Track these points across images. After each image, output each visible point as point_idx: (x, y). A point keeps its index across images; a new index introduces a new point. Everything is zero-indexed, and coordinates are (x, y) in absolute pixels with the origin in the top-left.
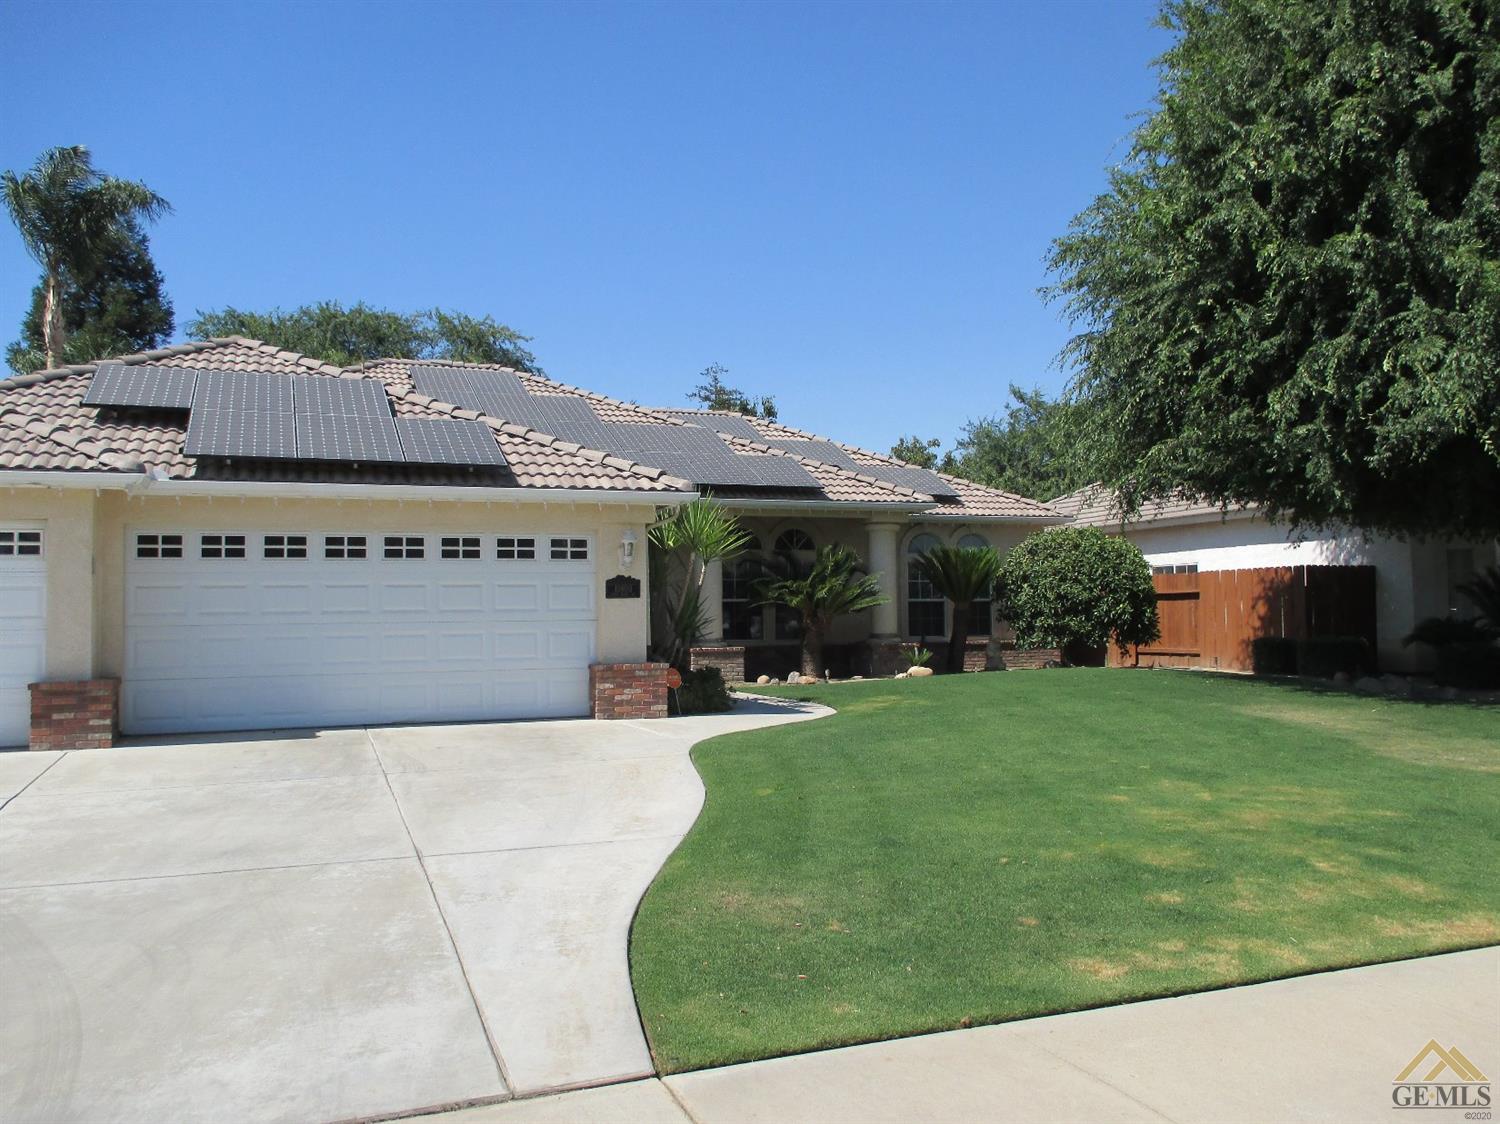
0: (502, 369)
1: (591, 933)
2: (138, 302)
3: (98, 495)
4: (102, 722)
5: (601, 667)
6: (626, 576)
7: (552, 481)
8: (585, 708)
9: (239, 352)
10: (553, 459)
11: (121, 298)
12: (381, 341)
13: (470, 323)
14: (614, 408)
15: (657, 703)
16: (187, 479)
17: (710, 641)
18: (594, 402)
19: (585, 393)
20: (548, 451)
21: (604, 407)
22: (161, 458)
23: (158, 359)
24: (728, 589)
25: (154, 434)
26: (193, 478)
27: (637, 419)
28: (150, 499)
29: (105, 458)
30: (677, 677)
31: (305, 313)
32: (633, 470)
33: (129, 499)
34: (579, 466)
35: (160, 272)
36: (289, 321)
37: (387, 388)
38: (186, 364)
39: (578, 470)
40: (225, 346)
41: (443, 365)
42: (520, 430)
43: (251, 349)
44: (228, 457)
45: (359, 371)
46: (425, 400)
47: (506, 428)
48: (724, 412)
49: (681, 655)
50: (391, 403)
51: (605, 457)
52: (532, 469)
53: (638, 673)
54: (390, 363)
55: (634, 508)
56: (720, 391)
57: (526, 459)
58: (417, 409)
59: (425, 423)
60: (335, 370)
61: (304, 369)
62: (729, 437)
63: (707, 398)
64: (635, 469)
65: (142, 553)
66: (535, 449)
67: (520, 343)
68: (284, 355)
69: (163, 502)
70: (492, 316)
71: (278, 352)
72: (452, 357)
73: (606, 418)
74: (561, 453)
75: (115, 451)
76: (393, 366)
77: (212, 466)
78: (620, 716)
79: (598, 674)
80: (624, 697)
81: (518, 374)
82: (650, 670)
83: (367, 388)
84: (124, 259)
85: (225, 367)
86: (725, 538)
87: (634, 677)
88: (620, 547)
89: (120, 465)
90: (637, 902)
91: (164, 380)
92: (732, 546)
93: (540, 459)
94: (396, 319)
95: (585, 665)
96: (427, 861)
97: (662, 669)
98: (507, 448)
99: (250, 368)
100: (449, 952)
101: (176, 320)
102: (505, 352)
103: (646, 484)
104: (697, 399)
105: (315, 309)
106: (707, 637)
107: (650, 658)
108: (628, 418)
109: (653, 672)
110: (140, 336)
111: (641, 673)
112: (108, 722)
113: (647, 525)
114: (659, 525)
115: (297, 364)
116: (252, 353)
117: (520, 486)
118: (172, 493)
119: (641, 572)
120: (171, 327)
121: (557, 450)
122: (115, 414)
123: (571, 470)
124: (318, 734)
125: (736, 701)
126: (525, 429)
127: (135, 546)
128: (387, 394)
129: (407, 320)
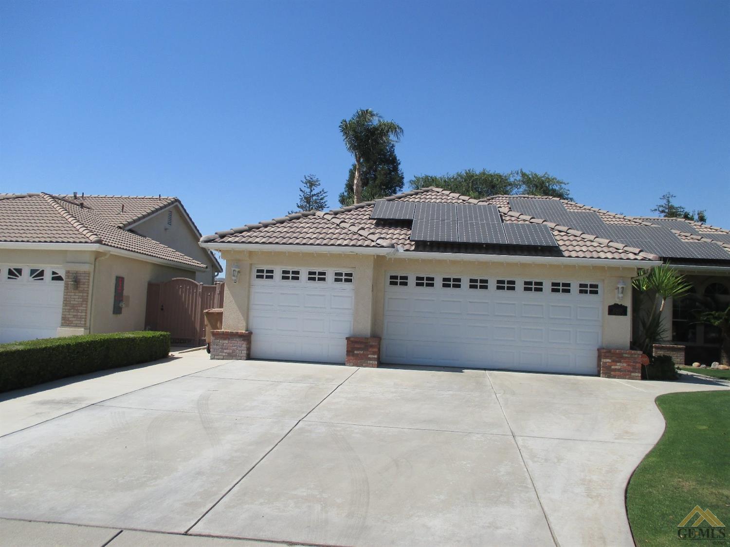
0: (554, 198)
1: (604, 489)
2: (390, 173)
3: (375, 257)
4: (373, 356)
5: (605, 351)
6: (620, 304)
7: (581, 254)
8: (595, 371)
9: (433, 194)
10: (581, 243)
11: (382, 172)
12: (493, 187)
13: (537, 176)
14: (612, 217)
15: (635, 372)
16: (411, 251)
17: (664, 341)
18: (601, 214)
19: (597, 210)
20: (578, 239)
21: (607, 217)
22: (401, 242)
23: (400, 198)
24: (675, 314)
25: (398, 231)
26: (413, 251)
27: (625, 223)
28: (395, 259)
29: (379, 241)
30: (646, 360)
31: (459, 176)
32: (624, 249)
33: (387, 259)
34: (595, 247)
35: (399, 160)
36: (452, 179)
37: (499, 209)
38: (411, 200)
39: (595, 249)
40: (427, 191)
41: (524, 198)
42: (564, 228)
43: (438, 192)
44: (428, 241)
45: (485, 201)
46: (517, 214)
47: (557, 228)
48: (674, 218)
49: (649, 347)
50: (501, 216)
51: (609, 242)
52: (570, 248)
53: (624, 355)
54: (499, 197)
55: (625, 269)
56: (671, 207)
57: (567, 243)
58: (513, 219)
59: (517, 225)
60: (475, 201)
61: (461, 201)
62: (678, 232)
63: (663, 212)
64: (626, 249)
65: (392, 283)
66: (572, 238)
67: (563, 185)
68: (452, 195)
69: (401, 261)
70: (548, 173)
71: (450, 193)
72: (528, 194)
73: (608, 222)
74: (586, 240)
75: (383, 238)
76: (500, 198)
77: (422, 245)
78: (614, 377)
79: (603, 354)
80: (617, 367)
81: (562, 201)
82: (632, 354)
83: (490, 209)
84: (385, 155)
85: (427, 201)
86: (676, 287)
87: (622, 357)
88: (616, 289)
89: (384, 244)
90: (629, 477)
91: (402, 207)
92: (681, 291)
93: (574, 243)
94: (500, 176)
95: (596, 348)
96: (518, 438)
97: (639, 354)
98: (558, 238)
99: (438, 201)
100: (531, 486)
101: (405, 181)
102: (554, 191)
103: (632, 256)
104: (657, 212)
105: (464, 173)
106: (664, 339)
107: (632, 348)
108: (620, 222)
109: (633, 356)
110: (390, 188)
111: (626, 355)
112: (376, 356)
113: (632, 278)
114: (638, 278)
115: (458, 199)
116: (438, 194)
117: (564, 256)
118: (404, 257)
119: (628, 303)
120: (403, 184)
121: (583, 239)
122: (382, 223)
123: (591, 249)
124: (463, 371)
125: (681, 375)
126: (567, 228)
127: (389, 280)
128: (500, 212)
129: (506, 177)
